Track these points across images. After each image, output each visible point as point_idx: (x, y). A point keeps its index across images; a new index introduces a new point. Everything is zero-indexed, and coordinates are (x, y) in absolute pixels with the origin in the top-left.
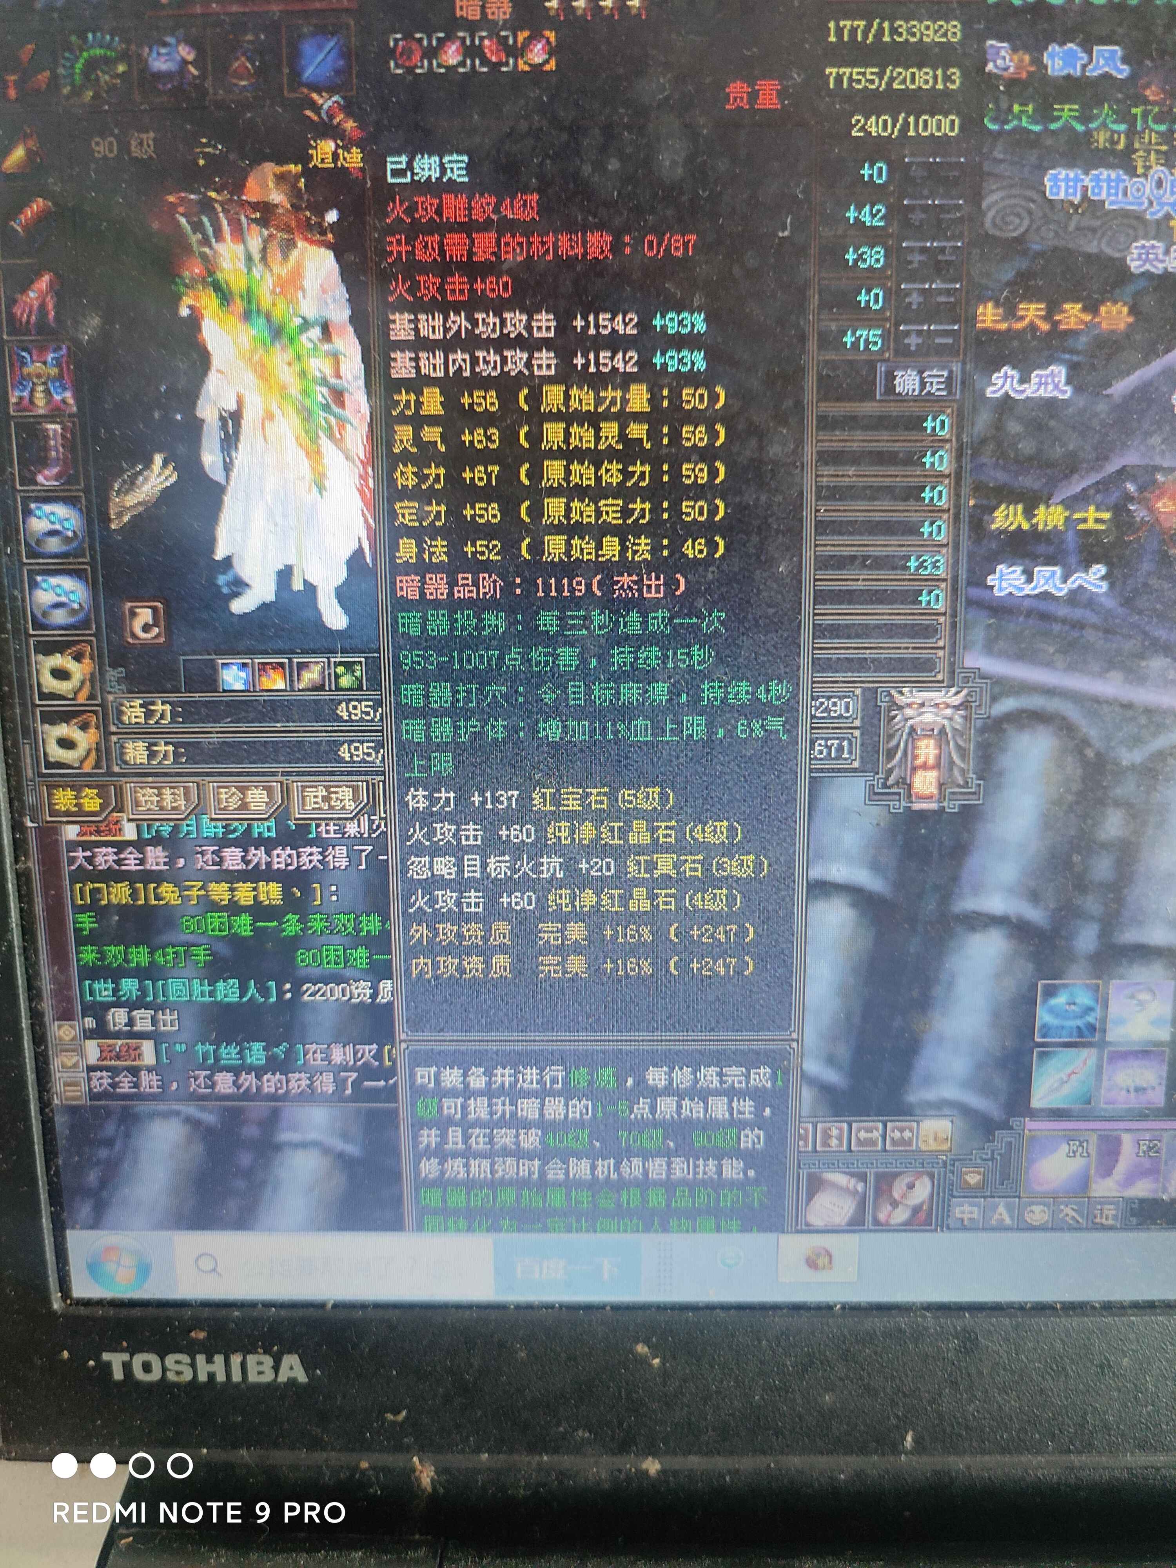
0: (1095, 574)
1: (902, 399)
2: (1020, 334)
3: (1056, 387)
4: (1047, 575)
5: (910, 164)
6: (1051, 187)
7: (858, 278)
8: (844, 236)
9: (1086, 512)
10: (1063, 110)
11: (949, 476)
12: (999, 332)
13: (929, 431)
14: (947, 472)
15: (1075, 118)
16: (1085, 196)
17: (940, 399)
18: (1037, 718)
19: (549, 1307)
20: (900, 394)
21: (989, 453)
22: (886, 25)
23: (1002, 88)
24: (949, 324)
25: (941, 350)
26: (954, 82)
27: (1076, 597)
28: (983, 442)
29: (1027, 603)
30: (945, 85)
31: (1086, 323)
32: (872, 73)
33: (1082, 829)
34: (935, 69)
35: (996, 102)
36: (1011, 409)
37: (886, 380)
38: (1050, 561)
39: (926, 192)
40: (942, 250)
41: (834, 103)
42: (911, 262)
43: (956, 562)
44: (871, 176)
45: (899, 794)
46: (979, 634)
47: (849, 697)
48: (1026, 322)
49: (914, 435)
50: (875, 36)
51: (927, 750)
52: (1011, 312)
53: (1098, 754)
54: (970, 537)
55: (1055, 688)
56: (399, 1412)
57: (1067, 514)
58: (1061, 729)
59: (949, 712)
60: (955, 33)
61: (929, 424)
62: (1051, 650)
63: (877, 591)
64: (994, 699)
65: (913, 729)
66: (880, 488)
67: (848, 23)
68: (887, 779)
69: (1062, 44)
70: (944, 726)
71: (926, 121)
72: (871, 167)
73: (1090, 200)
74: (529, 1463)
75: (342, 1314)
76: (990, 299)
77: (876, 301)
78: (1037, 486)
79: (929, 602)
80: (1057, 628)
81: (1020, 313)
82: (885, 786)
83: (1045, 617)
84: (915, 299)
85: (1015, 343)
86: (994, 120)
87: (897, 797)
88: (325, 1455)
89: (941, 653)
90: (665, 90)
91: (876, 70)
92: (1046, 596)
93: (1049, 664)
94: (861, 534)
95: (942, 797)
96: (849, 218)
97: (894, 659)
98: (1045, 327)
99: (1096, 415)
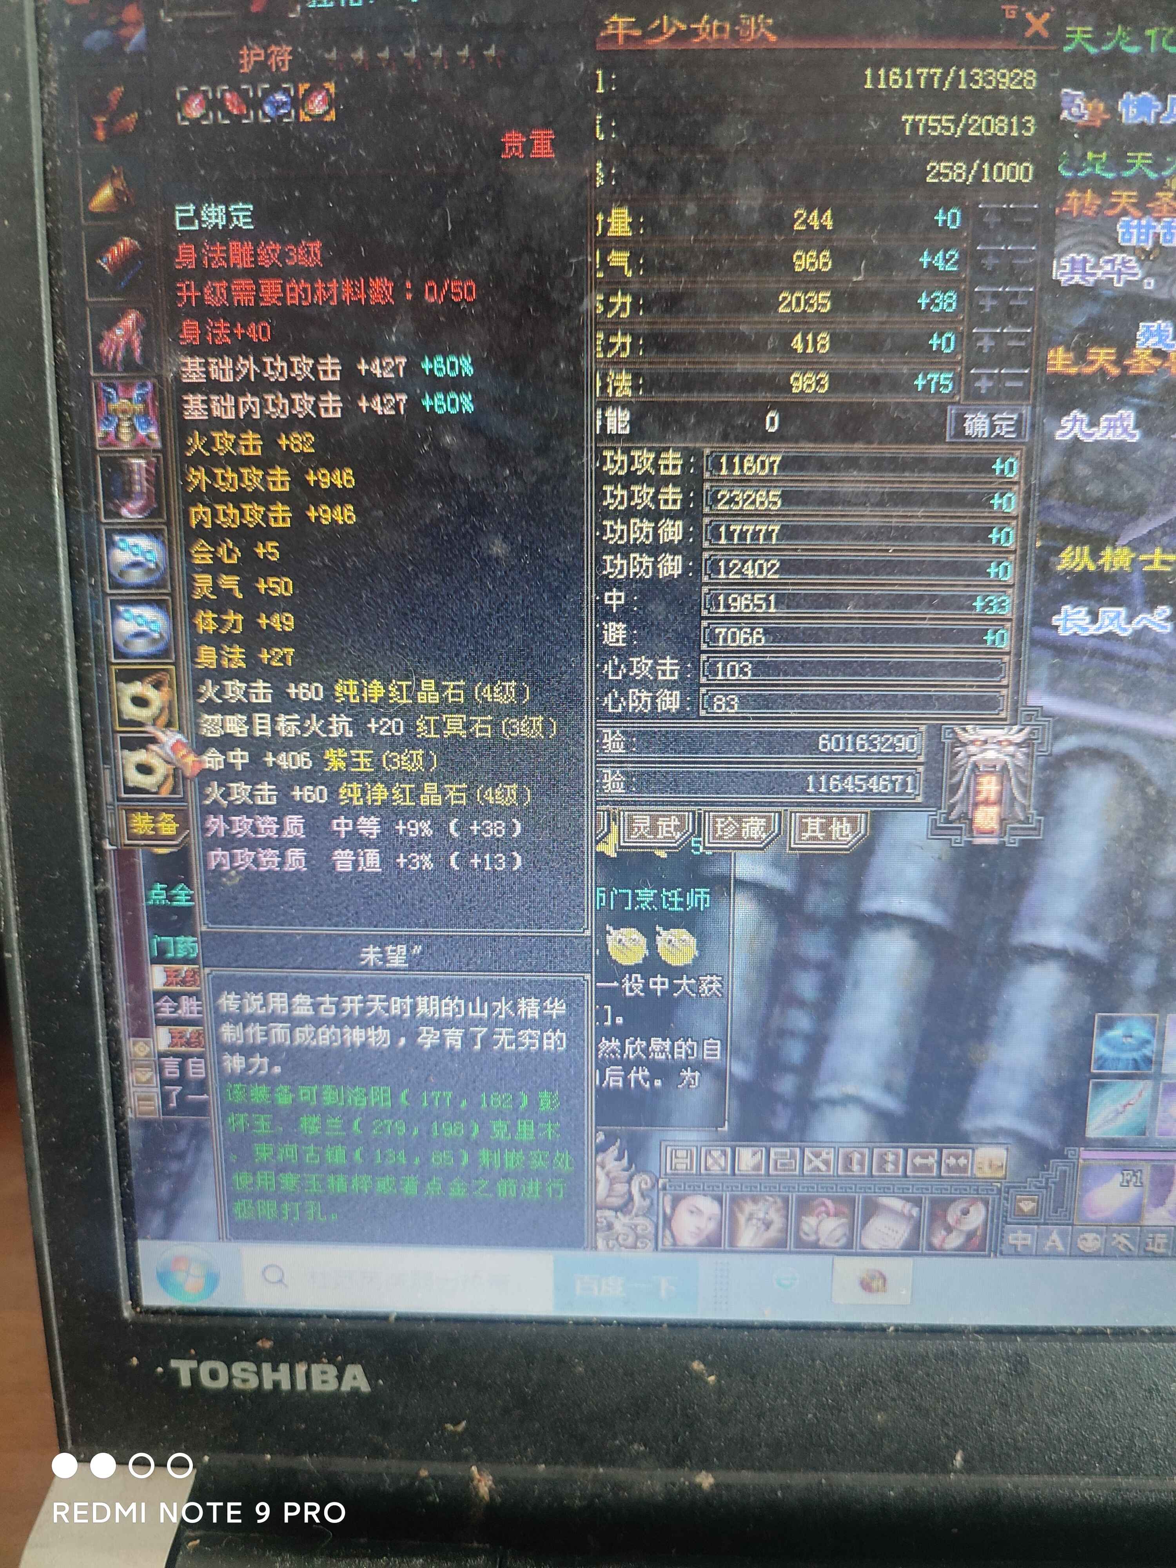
0: (1160, 615)
1: (972, 442)
2: (1088, 378)
3: (1125, 430)
4: (1112, 615)
5: (984, 210)
6: (1124, 234)
7: (931, 323)
8: (918, 281)
9: (1153, 553)
10: (1136, 158)
11: (1016, 518)
12: (1068, 377)
13: (998, 472)
14: (1014, 514)
15: (1149, 165)
16: (1156, 244)
17: (1009, 442)
18: (1099, 755)
19: (607, 1323)
20: (969, 436)
21: (1057, 495)
22: (963, 73)
23: (1076, 136)
24: (1019, 368)
25: (1012, 395)
26: (1028, 129)
27: (1139, 638)
28: (1051, 484)
29: (1091, 643)
30: (1020, 133)
31: (1156, 368)
32: (948, 121)
33: (1142, 866)
34: (1010, 116)
35: (1071, 149)
36: (1080, 452)
37: (956, 421)
38: (1115, 602)
39: (999, 238)
40: (1015, 295)
41: (909, 150)
42: (983, 307)
43: (1022, 603)
44: (945, 222)
45: (960, 828)
46: (1043, 673)
47: (913, 733)
48: (1096, 367)
49: (982, 477)
50: (951, 83)
51: (989, 786)
52: (1081, 357)
53: (1159, 792)
54: (1036, 578)
55: (1118, 727)
56: (459, 1423)
57: (1133, 555)
58: (1123, 767)
59: (1011, 749)
60: (1030, 82)
61: (997, 466)
62: (1115, 689)
63: (943, 630)
64: (1056, 737)
65: (975, 766)
66: (948, 529)
67: (925, 71)
68: (949, 814)
69: (1137, 92)
70: (1006, 763)
71: (1000, 168)
72: (945, 213)
73: (1162, 247)
74: (585, 1475)
75: (404, 1327)
76: (1060, 344)
77: (948, 345)
78: (1105, 527)
79: (994, 642)
80: (1120, 668)
81: (1091, 358)
82: (947, 821)
83: (1109, 656)
84: (986, 343)
85: (1085, 388)
86: (1068, 167)
87: (958, 832)
88: (385, 1463)
89: (1004, 692)
90: (743, 136)
91: (952, 117)
92: (1110, 636)
93: (1112, 703)
94: (928, 574)
95: (1003, 832)
96: (922, 263)
97: (959, 697)
98: (1115, 371)
99: (1165, 458)
